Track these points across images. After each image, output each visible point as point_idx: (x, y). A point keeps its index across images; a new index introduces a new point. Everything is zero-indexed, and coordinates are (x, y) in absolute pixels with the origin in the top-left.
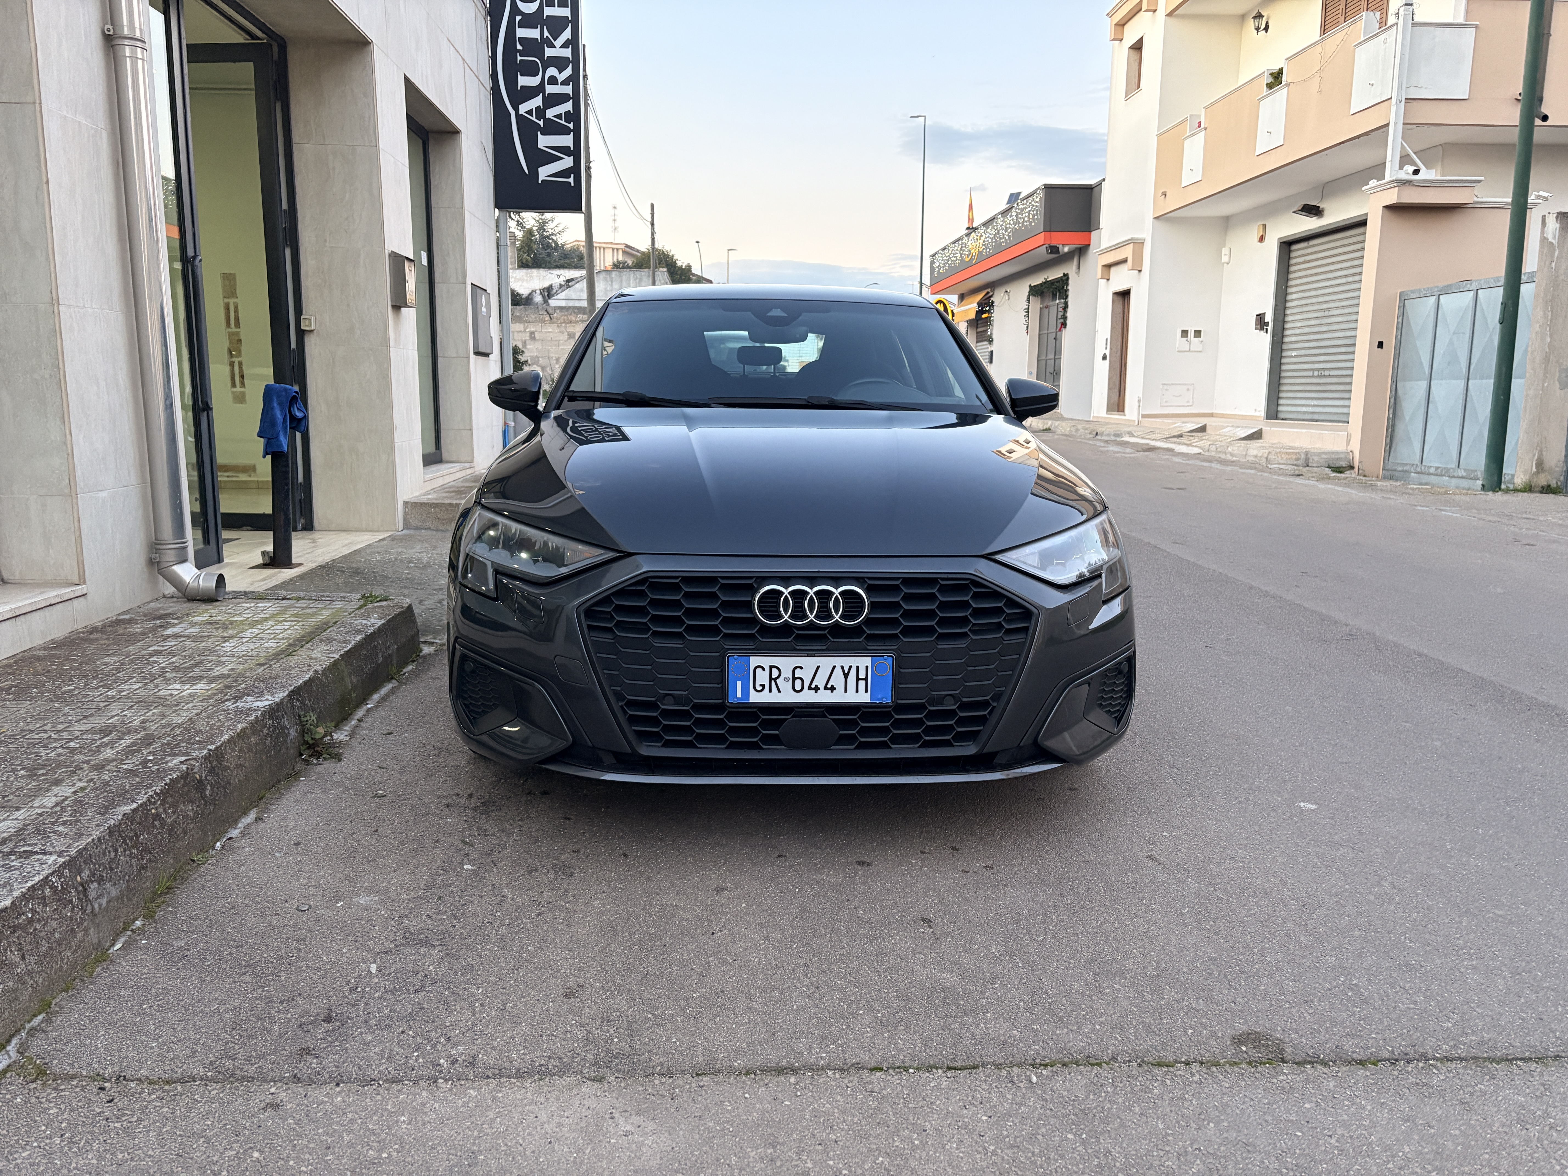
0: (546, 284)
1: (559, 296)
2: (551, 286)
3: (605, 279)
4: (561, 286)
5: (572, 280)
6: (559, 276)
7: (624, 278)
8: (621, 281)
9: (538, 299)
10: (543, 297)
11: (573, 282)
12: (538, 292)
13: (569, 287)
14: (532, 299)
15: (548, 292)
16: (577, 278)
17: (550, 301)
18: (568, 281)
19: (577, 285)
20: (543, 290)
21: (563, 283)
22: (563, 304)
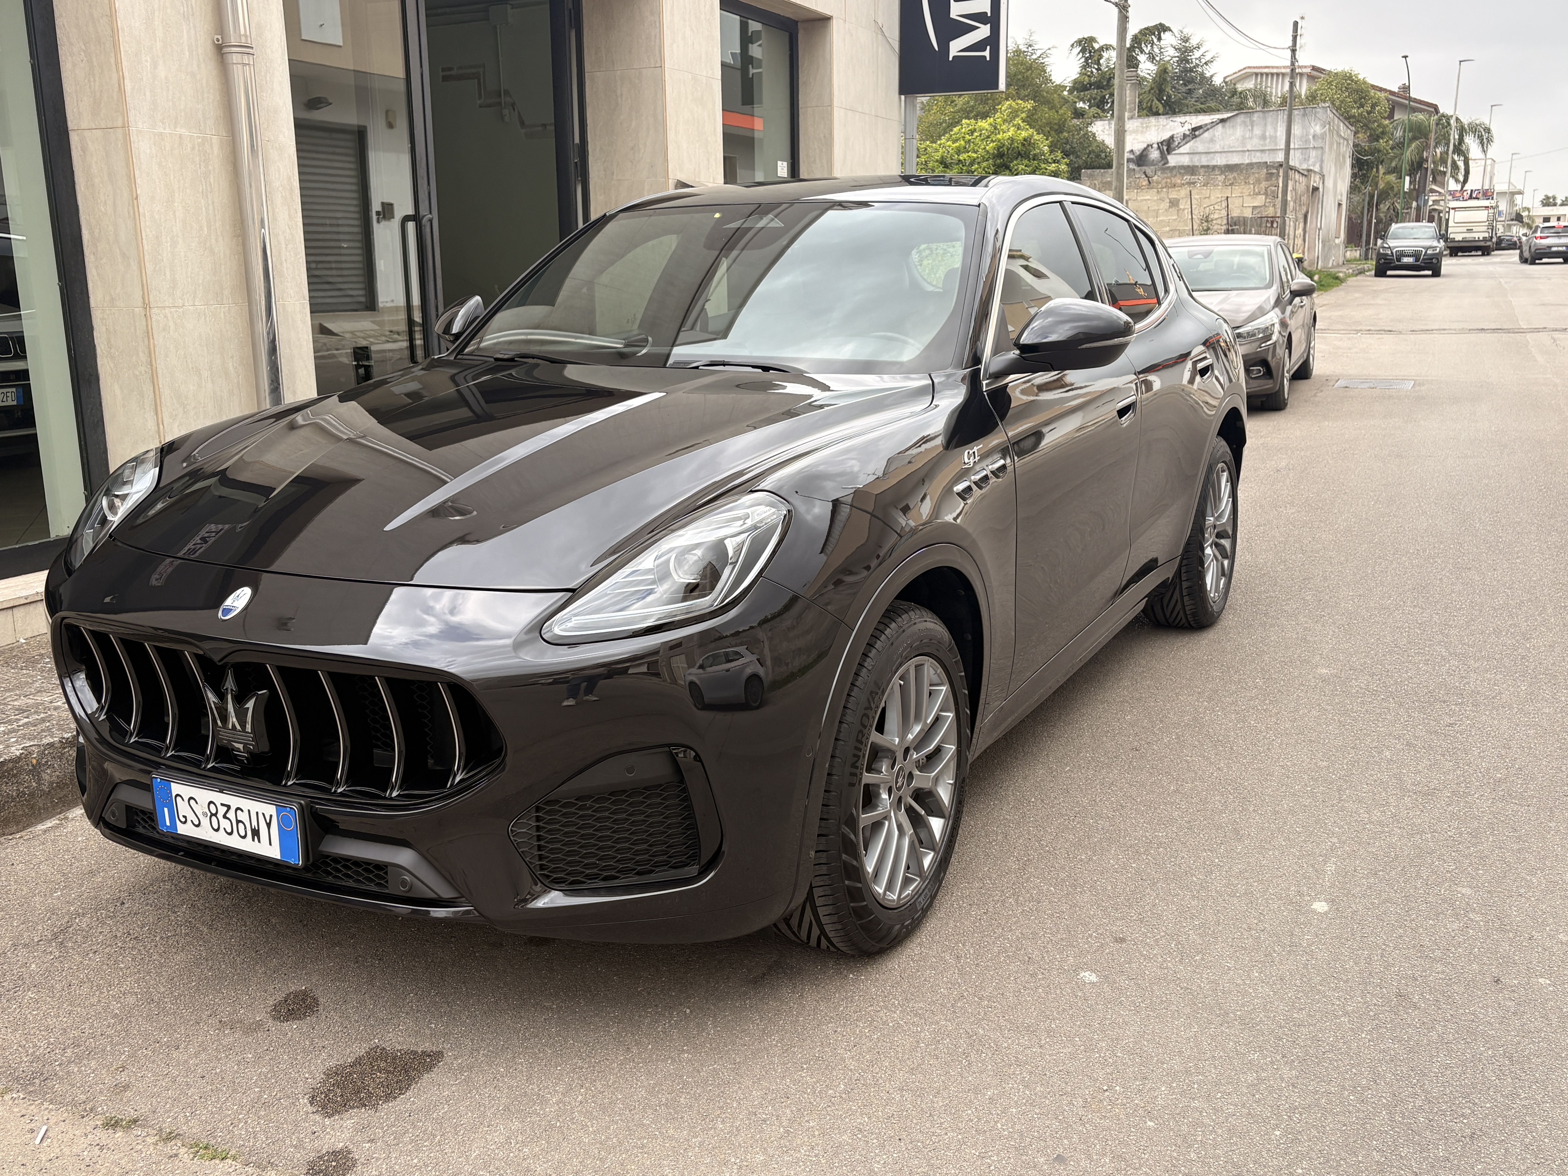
0: (1166, 136)
1: (1182, 150)
2: (1172, 137)
3: (1244, 122)
4: (1185, 136)
5: (1200, 127)
6: (1183, 124)
7: (1269, 120)
8: (1265, 125)
9: (1155, 154)
10: (1162, 153)
11: (1201, 131)
12: (1155, 146)
13: (1196, 137)
14: (1146, 156)
15: (1168, 146)
16: (1206, 125)
17: (1169, 157)
18: (1194, 129)
19: (1206, 135)
20: (1162, 143)
21: (1188, 133)
22: (1185, 161)
